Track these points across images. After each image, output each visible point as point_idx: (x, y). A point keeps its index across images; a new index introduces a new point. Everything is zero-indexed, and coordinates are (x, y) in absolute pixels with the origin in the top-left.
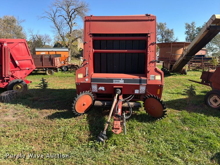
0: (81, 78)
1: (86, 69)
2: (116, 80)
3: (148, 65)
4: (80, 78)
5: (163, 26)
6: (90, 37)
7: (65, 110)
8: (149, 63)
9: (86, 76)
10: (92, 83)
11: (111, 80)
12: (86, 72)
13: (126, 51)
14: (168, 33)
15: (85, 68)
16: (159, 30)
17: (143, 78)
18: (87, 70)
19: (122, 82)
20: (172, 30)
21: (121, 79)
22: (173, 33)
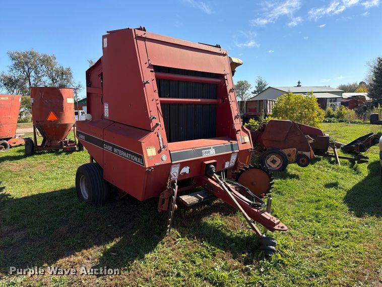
0: (153, 157)
1: (158, 136)
2: (206, 151)
3: (234, 121)
4: (151, 157)
5: (51, 61)
6: (151, 71)
7: (118, 240)
8: (235, 119)
9: (161, 150)
10: (173, 162)
11: (199, 152)
12: (160, 143)
13: (199, 100)
14: (62, 74)
15: (157, 134)
16: (44, 66)
17: (234, 142)
18: (160, 138)
19: (212, 153)
20: (69, 69)
21: (210, 148)
22: (70, 74)
